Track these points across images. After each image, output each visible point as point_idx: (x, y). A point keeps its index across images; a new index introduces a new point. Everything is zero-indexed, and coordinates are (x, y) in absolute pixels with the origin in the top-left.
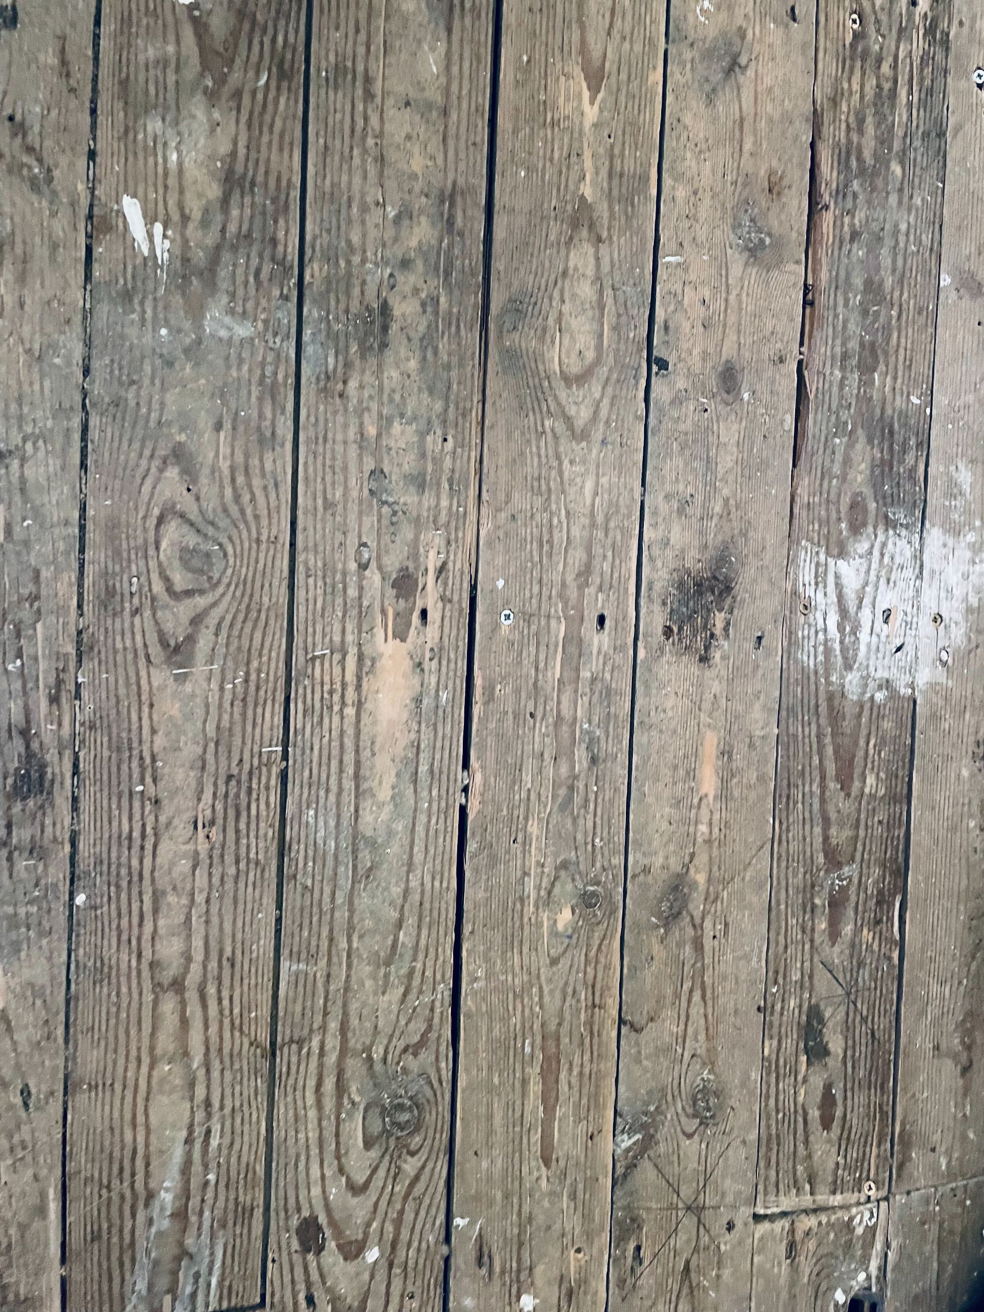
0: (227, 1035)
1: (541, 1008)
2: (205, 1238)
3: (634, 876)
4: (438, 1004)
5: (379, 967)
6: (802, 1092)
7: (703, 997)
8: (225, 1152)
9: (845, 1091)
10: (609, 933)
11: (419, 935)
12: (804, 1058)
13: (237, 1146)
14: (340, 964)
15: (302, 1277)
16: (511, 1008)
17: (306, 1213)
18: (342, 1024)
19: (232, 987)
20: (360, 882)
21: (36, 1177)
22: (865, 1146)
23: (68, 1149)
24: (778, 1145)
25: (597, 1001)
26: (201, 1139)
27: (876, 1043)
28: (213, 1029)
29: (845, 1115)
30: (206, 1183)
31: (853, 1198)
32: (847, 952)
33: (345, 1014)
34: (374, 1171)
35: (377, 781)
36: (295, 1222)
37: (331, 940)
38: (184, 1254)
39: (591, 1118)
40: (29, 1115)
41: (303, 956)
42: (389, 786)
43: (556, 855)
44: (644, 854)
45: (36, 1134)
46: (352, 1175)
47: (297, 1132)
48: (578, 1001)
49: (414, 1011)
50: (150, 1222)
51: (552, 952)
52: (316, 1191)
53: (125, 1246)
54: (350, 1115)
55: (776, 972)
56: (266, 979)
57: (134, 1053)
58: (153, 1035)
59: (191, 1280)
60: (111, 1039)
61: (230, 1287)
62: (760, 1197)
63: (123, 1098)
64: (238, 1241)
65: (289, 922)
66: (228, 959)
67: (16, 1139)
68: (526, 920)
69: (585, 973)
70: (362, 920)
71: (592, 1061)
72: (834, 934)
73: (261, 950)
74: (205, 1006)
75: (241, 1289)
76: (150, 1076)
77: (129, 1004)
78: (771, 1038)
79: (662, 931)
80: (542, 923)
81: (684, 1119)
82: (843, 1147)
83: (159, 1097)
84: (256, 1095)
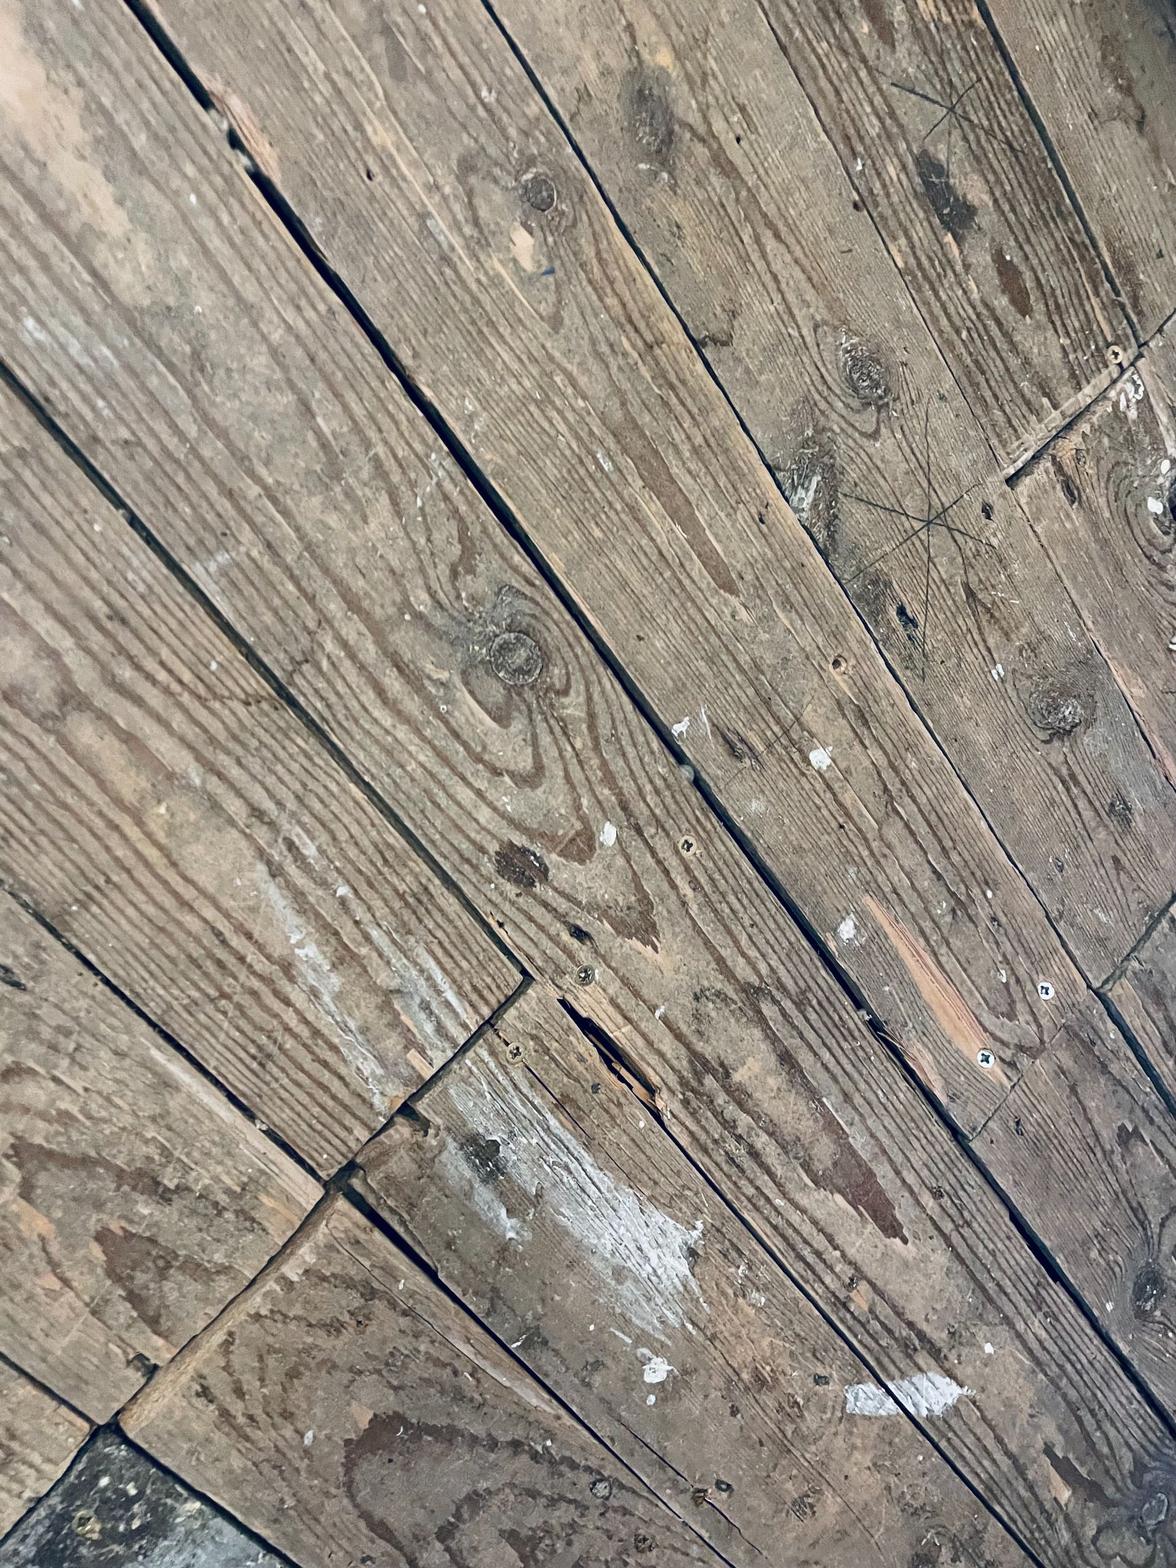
0: (203, 715)
1: (585, 398)
2: (398, 961)
3: (572, 118)
4: (448, 486)
5: (328, 488)
6: (972, 284)
7: (777, 236)
8: (332, 851)
9: (1021, 248)
10: (597, 227)
11: (346, 407)
12: (949, 238)
13: (343, 836)
14: (272, 519)
15: (549, 917)
16: (546, 426)
17: (493, 847)
18: (344, 597)
19: (152, 652)
20: (197, 384)
21: (119, 1054)
22: (1082, 305)
23: (127, 993)
24: (983, 373)
25: (650, 338)
26: (290, 858)
27: (1020, 155)
28: (178, 720)
29: (1037, 279)
30: (343, 901)
31: (1102, 380)
32: (916, 48)
33: (337, 582)
34: (535, 743)
35: (86, 210)
36: (488, 867)
37: (230, 494)
38: (387, 998)
39: (745, 497)
40: (32, 992)
41: (210, 542)
42: (111, 202)
43: (443, 156)
44: (565, 72)
45: (67, 1006)
46: (512, 767)
47: (402, 767)
48: (625, 355)
49: (424, 516)
50: (314, 993)
51: (542, 308)
52: (484, 815)
53: (309, 1042)
54: (450, 701)
55: (847, 138)
56: (187, 608)
57: (99, 824)
58: (102, 784)
59: (423, 1016)
60: (49, 827)
61: (475, 988)
62: (1000, 452)
63: (139, 885)
64: (439, 934)
65: (148, 510)
66: (110, 618)
67: (46, 1033)
68: (474, 287)
69: (607, 309)
70: (249, 437)
71: (696, 424)
72: (885, 31)
73: (145, 574)
74: (138, 701)
75: (489, 980)
76: (149, 835)
77: (29, 769)
78: (894, 238)
79: (665, 175)
80: (498, 275)
81: (855, 419)
82: (1058, 323)
83: (187, 851)
84: (310, 759)
